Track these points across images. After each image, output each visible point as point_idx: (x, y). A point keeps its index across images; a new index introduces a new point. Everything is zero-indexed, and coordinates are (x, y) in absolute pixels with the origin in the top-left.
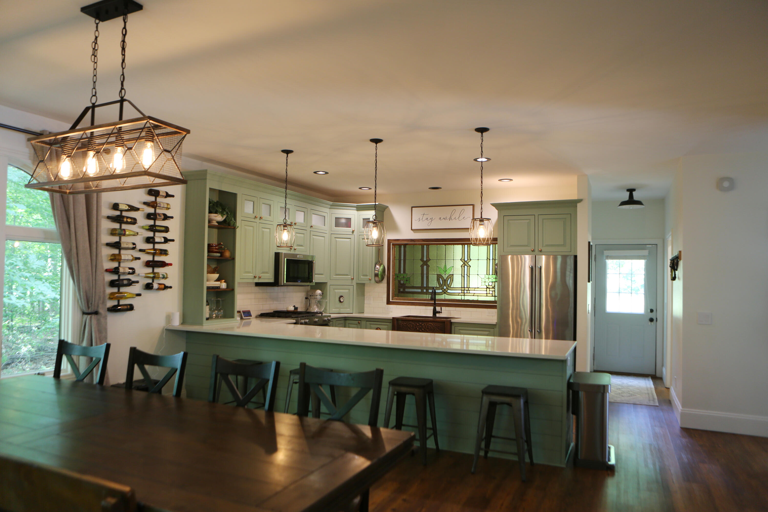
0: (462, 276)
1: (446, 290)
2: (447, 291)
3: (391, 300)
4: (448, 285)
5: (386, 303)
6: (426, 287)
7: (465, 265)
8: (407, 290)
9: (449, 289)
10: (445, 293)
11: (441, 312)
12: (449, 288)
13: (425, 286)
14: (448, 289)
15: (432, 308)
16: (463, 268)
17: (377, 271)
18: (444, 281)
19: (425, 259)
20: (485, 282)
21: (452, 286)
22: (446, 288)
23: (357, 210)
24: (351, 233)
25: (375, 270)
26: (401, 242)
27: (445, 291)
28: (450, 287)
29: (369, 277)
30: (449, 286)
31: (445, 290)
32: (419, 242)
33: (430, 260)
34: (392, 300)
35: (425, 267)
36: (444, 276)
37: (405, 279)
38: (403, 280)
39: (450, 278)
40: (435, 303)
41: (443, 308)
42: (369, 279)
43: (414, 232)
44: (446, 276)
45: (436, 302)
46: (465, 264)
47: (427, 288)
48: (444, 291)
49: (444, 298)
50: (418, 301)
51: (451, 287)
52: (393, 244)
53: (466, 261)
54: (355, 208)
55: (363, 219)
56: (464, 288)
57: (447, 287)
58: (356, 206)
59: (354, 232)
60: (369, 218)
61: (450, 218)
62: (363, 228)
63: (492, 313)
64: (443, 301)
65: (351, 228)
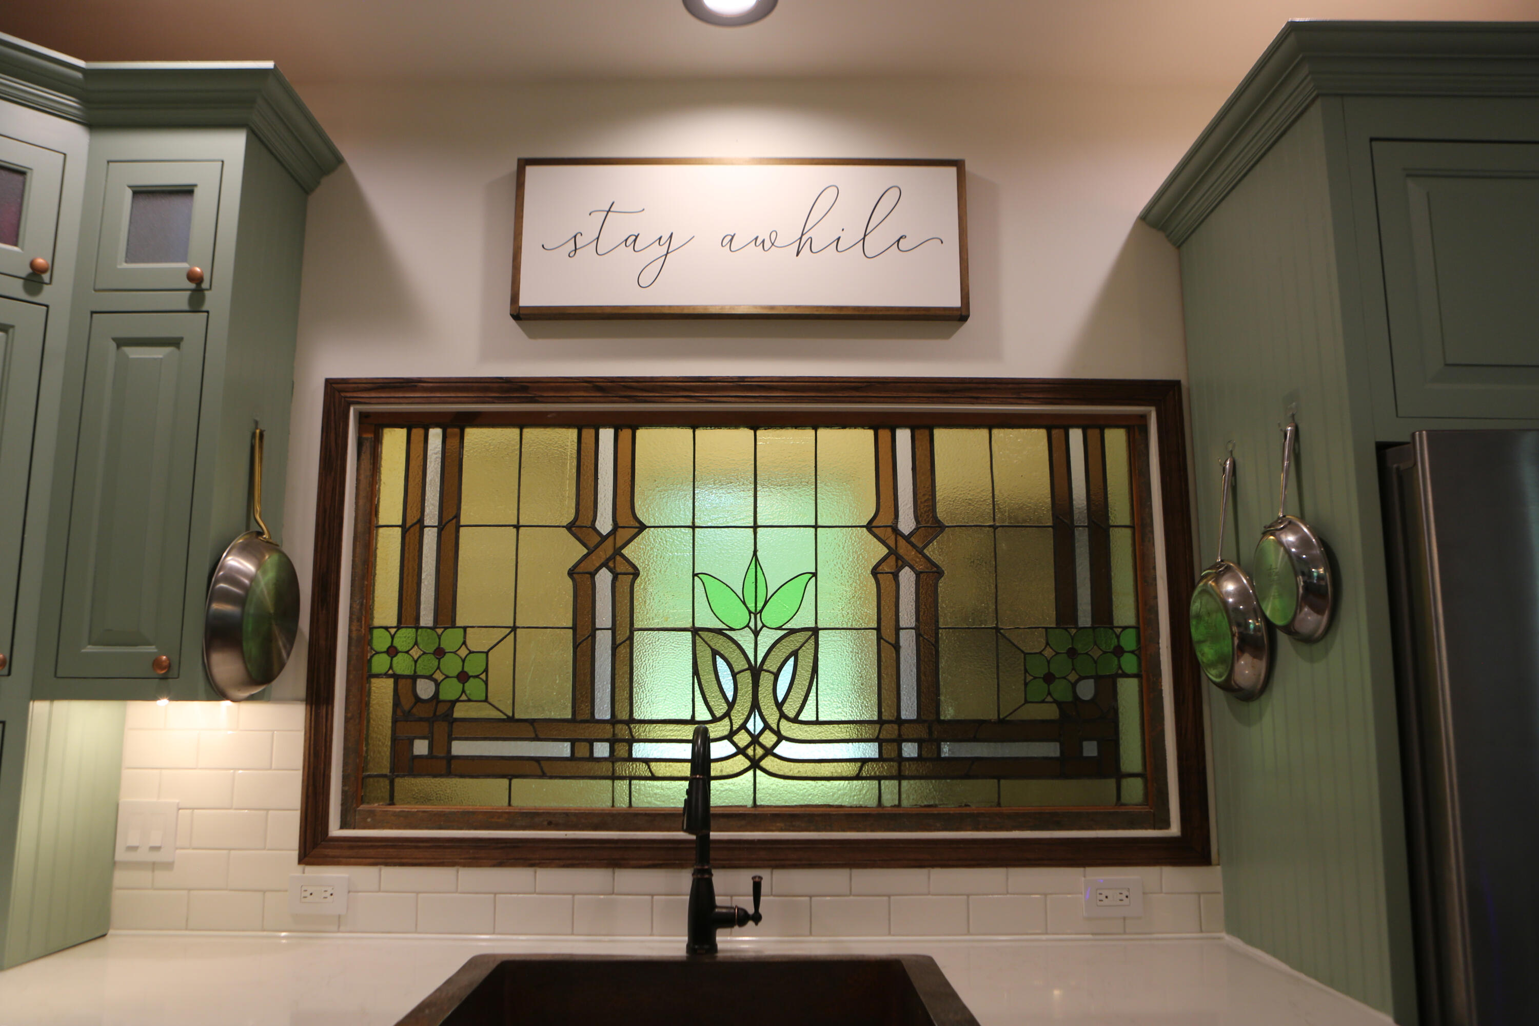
0: (879, 638)
1: (768, 739)
2: (769, 752)
3: (335, 831)
4: (779, 706)
5: (295, 854)
6: (614, 721)
7: (901, 562)
8: (460, 748)
9: (784, 733)
10: (755, 764)
11: (757, 918)
12: (787, 728)
13: (603, 711)
14: (777, 733)
15: (684, 880)
16: (886, 580)
17: (227, 597)
18: (746, 679)
19: (604, 524)
20: (1049, 678)
21: (808, 714)
22: (767, 726)
23: (92, 125)
24: (16, 288)
25: (212, 594)
26: (428, 401)
27: (760, 752)
28: (795, 720)
29: (152, 649)
30: (790, 709)
31: (755, 740)
32: (568, 400)
33: (642, 527)
34: (343, 826)
35: (604, 578)
36: (745, 639)
37: (451, 665)
38: (430, 677)
39: (795, 654)
40: (704, 842)
41: (773, 879)
42: (157, 664)
43: (523, 330)
44: (767, 639)
45: (714, 835)
46: (898, 558)
47: (622, 731)
48: (750, 752)
49: (750, 803)
50: (551, 826)
51: (802, 717)
52: (363, 418)
53: (907, 538)
54: (70, 102)
55: (140, 193)
57: (772, 721)
58: (79, 75)
59: (43, 283)
60: (195, 185)
61: (801, 238)
62: (126, 262)
63: (1101, 901)
64: (743, 822)
65: (16, 244)
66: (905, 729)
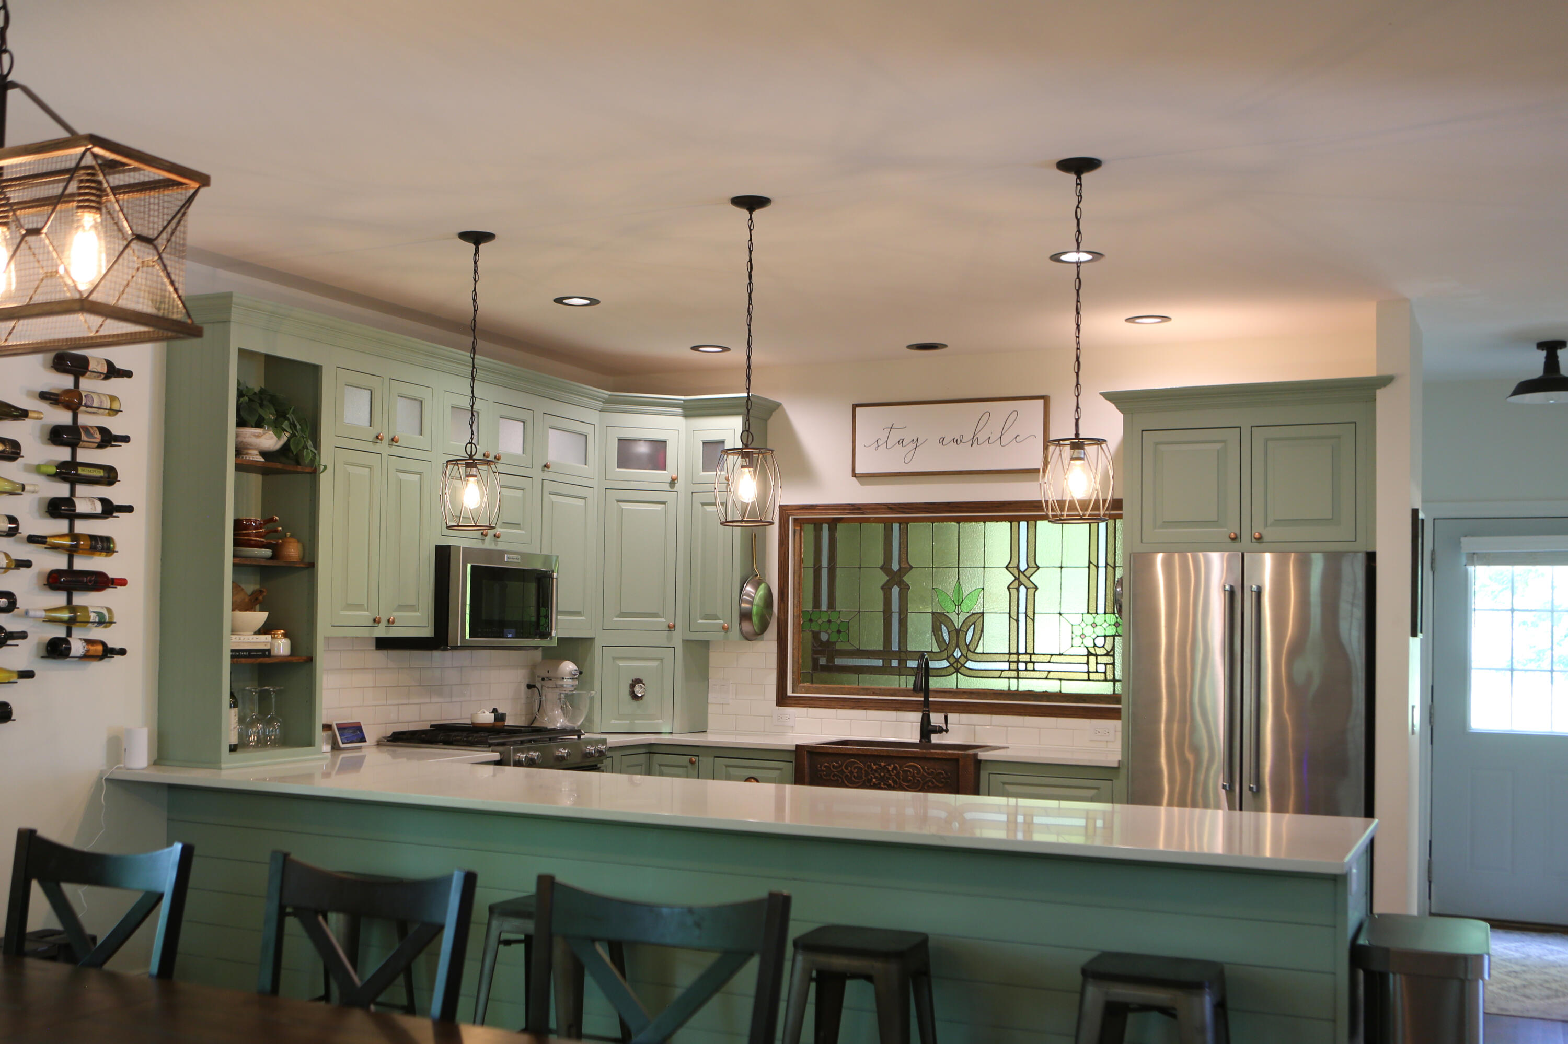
0: (1010, 617)
1: (962, 660)
2: (963, 665)
3: (790, 693)
4: (967, 646)
5: (775, 703)
6: (900, 651)
7: (1020, 584)
8: (839, 661)
9: (969, 657)
10: (957, 671)
11: (947, 731)
12: (970, 655)
13: (895, 647)
14: (966, 657)
15: (916, 717)
16: (1014, 592)
17: (747, 602)
18: (954, 634)
19: (895, 567)
20: (1083, 636)
21: (979, 650)
22: (962, 655)
23: (686, 416)
24: (667, 487)
25: (741, 600)
26: (820, 514)
27: (959, 666)
28: (974, 652)
29: (721, 621)
30: (972, 648)
31: (957, 660)
32: (877, 513)
33: (911, 568)
34: (793, 692)
35: (896, 590)
36: (953, 617)
37: (834, 628)
38: (826, 632)
39: (974, 623)
40: (926, 703)
41: (952, 717)
42: (723, 628)
43: (859, 482)
44: (962, 617)
45: (931, 699)
46: (1019, 581)
47: (903, 656)
48: (955, 665)
49: (955, 688)
50: (874, 694)
51: (977, 651)
52: (795, 520)
53: (1023, 573)
54: (679, 410)
55: (705, 443)
56: (1015, 656)
57: (964, 653)
58: (682, 402)
59: (675, 483)
60: (725, 440)
61: (973, 438)
62: (703, 471)
63: (1105, 734)
64: (951, 695)
65: (665, 470)
66: (1021, 657)
